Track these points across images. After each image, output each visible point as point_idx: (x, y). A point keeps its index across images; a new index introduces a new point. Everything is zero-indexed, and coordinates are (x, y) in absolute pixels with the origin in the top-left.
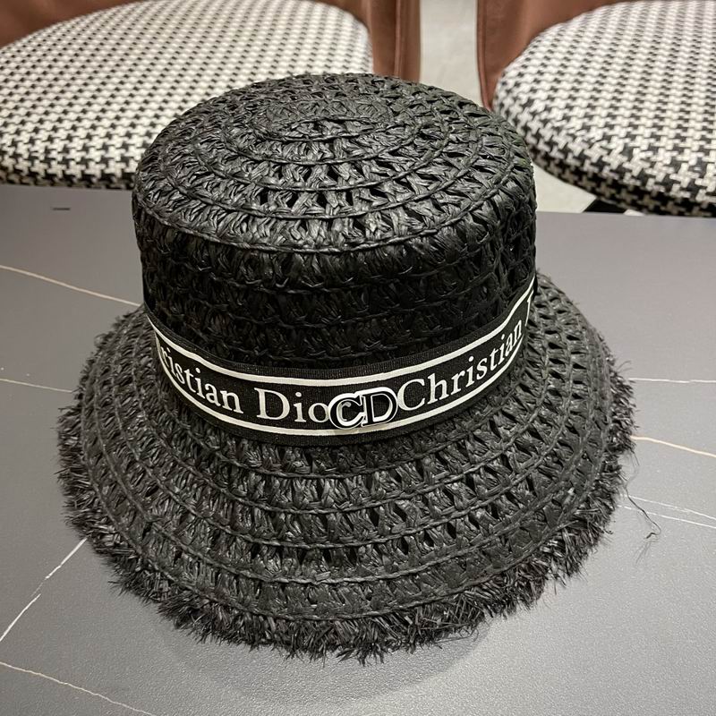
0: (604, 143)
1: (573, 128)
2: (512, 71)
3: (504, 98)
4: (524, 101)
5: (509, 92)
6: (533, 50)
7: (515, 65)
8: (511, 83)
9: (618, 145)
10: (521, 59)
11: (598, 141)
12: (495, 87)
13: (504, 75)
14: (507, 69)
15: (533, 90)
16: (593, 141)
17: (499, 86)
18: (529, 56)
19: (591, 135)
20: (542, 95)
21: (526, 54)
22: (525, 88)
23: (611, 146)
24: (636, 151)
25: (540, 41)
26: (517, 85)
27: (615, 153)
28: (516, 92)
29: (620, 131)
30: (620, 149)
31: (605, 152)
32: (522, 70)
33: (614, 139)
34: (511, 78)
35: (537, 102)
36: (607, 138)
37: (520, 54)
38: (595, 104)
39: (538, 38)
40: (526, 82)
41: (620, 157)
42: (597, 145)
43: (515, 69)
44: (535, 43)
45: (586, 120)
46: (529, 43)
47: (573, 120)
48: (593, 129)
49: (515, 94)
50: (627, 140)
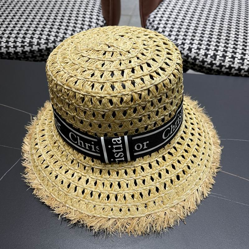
0: (182, 46)
1: (172, 39)
2: (152, 15)
3: (149, 26)
4: (155, 28)
5: (150, 23)
6: (160, 7)
7: (153, 13)
8: (151, 20)
9: (187, 47)
10: (156, 11)
11: (180, 45)
12: (146, 21)
13: (149, 17)
14: (150, 15)
15: (159, 24)
16: (178, 45)
17: (147, 21)
18: (159, 10)
19: (178, 42)
20: (162, 26)
21: (157, 9)
22: (156, 22)
23: (185, 47)
24: (193, 49)
25: (163, 4)
26: (153, 21)
27: (186, 49)
28: (153, 23)
29: (188, 41)
30: (187, 48)
31: (182, 49)
32: (156, 15)
33: (186, 44)
34: (151, 18)
35: (160, 28)
36: (183, 44)
37: (155, 9)
38: (180, 30)
39: (163, 3)
40: (157, 20)
41: (187, 51)
42: (180, 46)
43: (153, 15)
44: (161, 5)
45: (176, 37)
46: (159, 4)
47: (172, 36)
48: (179, 40)
49: (152, 25)
50: (190, 45)
